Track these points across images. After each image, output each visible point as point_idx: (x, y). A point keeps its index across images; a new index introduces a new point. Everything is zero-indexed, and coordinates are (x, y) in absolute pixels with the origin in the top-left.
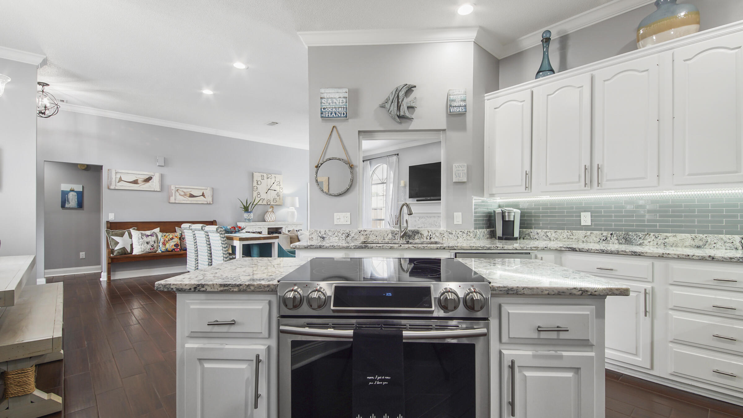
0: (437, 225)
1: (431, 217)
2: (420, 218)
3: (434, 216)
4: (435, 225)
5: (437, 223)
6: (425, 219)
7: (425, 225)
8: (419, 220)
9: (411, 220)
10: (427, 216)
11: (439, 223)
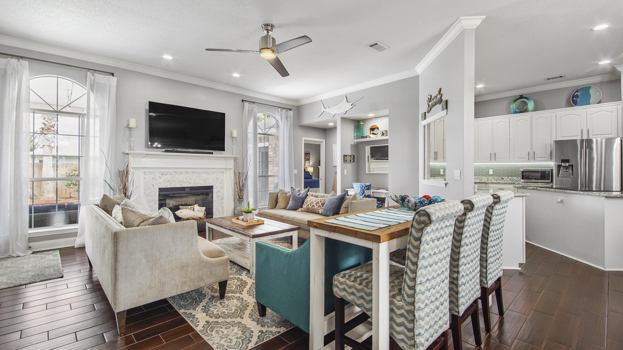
0: (191, 183)
1: (181, 173)
2: (162, 175)
3: (187, 172)
4: (189, 182)
5: (190, 180)
6: (171, 176)
7: (172, 182)
8: (161, 178)
9: (145, 178)
10: (175, 172)
11: (194, 180)
